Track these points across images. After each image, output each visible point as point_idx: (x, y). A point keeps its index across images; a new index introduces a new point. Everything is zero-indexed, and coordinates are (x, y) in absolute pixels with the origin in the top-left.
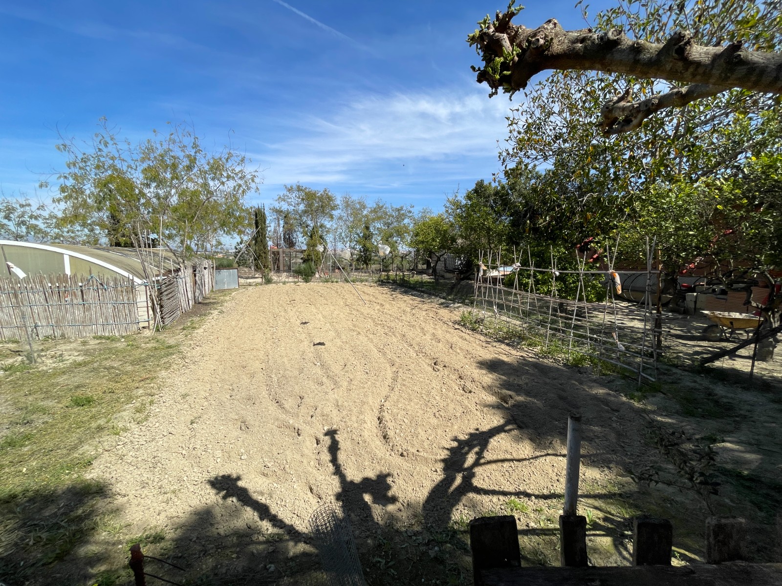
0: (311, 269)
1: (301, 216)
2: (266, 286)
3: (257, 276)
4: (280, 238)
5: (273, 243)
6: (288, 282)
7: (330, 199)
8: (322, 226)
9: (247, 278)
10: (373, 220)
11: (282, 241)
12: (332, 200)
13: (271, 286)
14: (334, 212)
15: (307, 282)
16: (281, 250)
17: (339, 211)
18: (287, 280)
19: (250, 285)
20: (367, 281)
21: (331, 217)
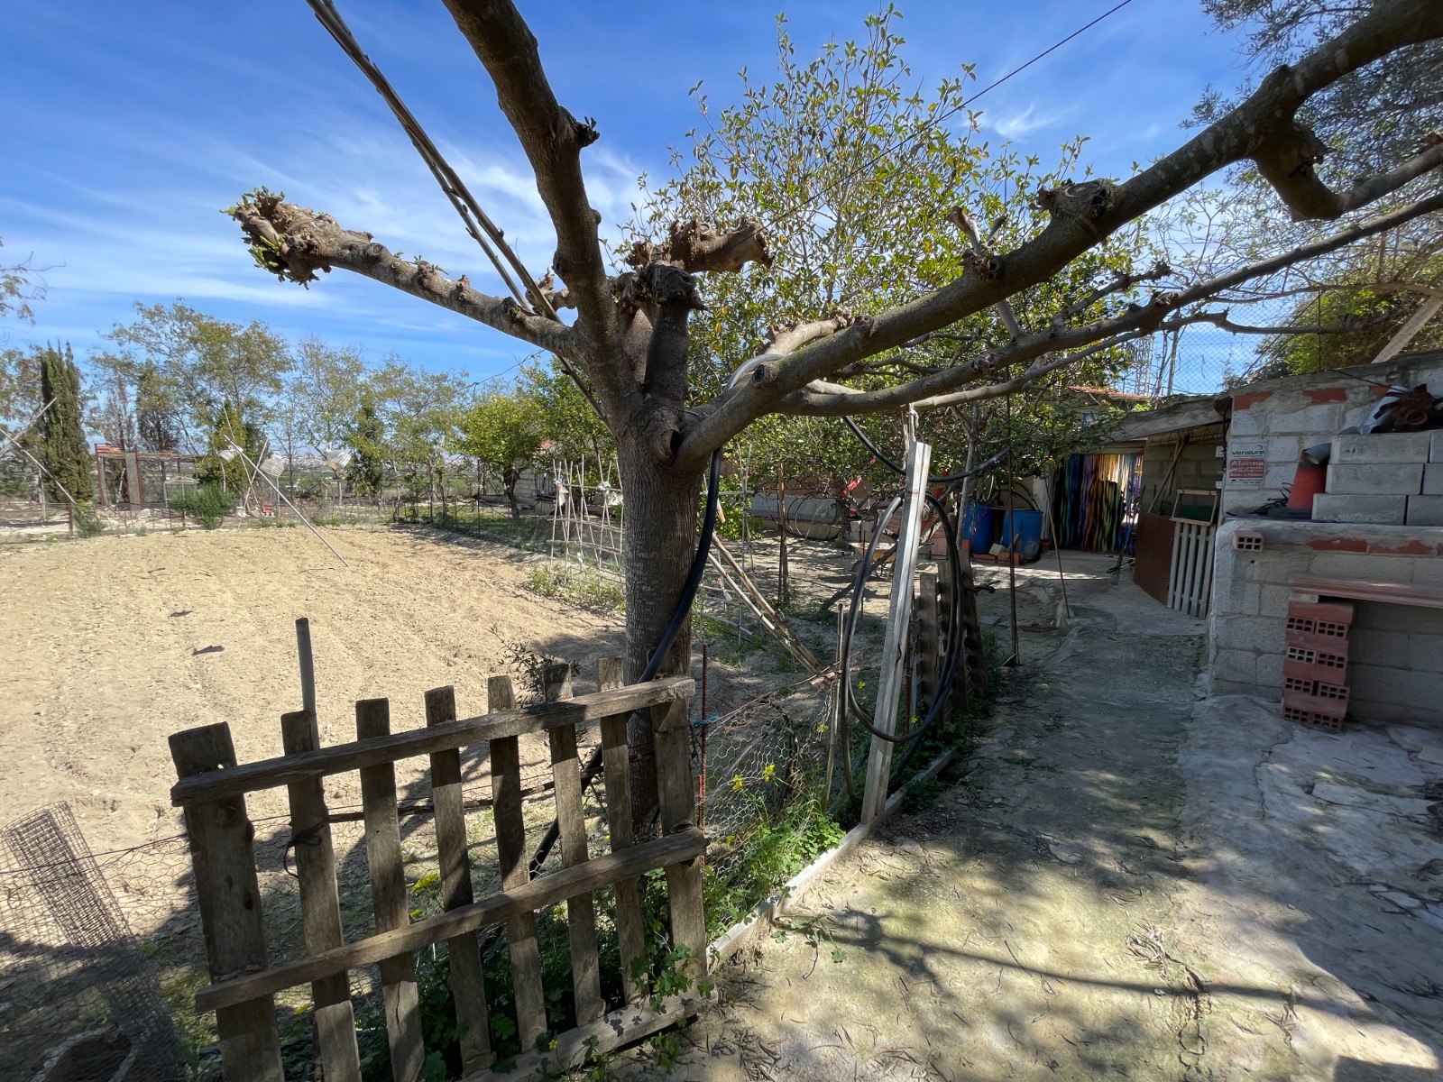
0: (219, 498)
1: (189, 379)
2: (84, 542)
3: (56, 518)
4: (130, 426)
5: (108, 436)
6: (152, 531)
7: (269, 346)
8: (251, 403)
9: (22, 525)
10: (383, 397)
11: (136, 436)
12: (276, 349)
13: (97, 542)
14: (282, 375)
15: (208, 527)
16: (130, 457)
17: (297, 374)
18: (149, 525)
19: (30, 540)
20: (365, 521)
21: (277, 385)
